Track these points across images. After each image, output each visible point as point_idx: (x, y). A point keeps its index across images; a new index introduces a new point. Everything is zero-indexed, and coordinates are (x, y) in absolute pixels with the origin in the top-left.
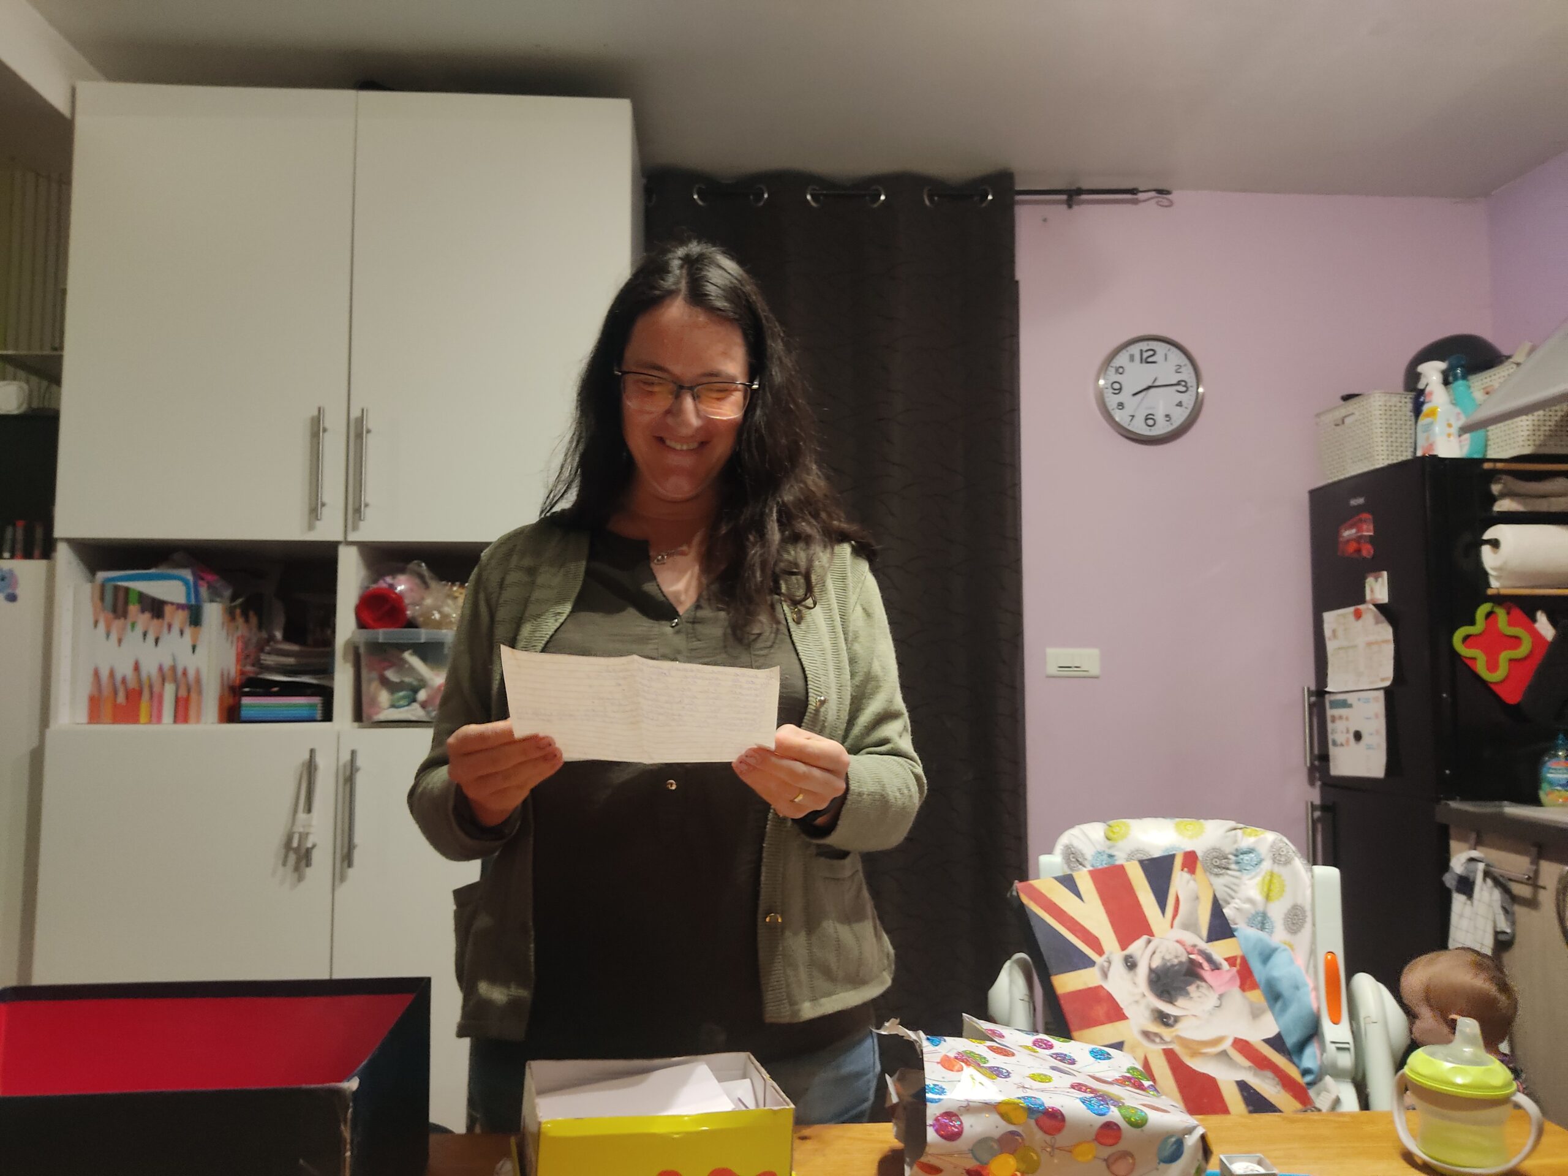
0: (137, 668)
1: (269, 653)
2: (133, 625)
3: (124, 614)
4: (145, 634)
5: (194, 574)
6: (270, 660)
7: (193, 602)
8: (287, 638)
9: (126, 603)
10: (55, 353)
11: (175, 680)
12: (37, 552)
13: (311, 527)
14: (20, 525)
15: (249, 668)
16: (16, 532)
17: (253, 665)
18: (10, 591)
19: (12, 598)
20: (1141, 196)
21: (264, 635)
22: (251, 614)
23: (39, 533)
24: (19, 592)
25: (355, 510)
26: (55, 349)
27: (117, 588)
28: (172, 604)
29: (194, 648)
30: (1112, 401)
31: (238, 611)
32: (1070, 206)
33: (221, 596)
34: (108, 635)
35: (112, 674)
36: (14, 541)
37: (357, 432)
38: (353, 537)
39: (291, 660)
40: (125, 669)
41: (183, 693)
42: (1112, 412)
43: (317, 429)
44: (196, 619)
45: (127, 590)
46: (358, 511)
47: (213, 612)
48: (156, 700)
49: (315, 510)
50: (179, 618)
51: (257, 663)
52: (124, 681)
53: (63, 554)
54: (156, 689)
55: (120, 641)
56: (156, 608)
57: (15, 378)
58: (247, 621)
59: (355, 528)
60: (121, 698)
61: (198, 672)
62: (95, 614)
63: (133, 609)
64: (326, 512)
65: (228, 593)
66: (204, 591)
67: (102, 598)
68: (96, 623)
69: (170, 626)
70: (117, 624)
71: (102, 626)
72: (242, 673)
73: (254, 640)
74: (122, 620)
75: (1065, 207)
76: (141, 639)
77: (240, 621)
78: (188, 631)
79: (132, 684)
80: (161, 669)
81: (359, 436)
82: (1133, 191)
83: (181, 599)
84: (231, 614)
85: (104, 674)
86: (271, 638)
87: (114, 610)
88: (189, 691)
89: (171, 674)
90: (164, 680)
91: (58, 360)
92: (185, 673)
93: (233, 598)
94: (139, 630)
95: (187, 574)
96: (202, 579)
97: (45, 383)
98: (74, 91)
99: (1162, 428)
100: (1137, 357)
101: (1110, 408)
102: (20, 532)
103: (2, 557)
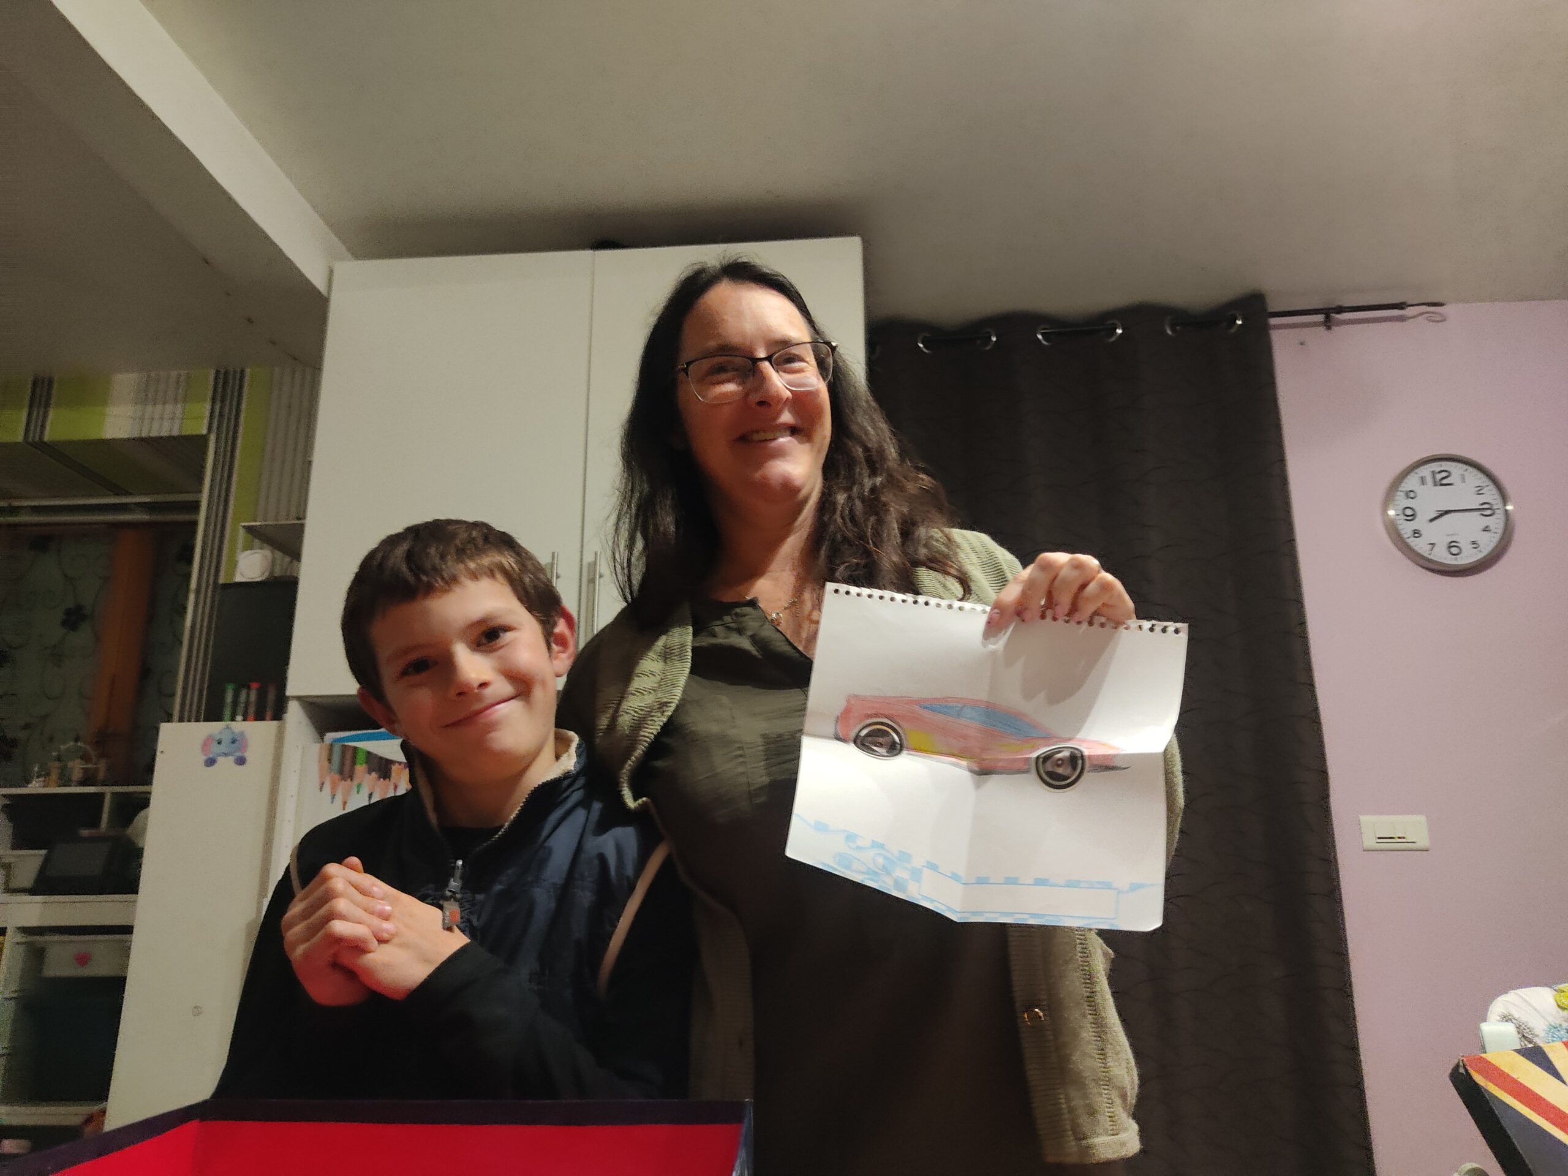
2: (359, 786)
3: (351, 776)
9: (354, 763)
10: (299, 520)
12: (269, 714)
14: (255, 686)
16: (250, 694)
18: (239, 754)
19: (241, 761)
20: (1409, 311)
23: (271, 696)
24: (248, 755)
27: (344, 749)
28: (399, 764)
30: (1406, 529)
32: (1329, 328)
34: (333, 796)
36: (247, 704)
37: (589, 578)
42: (1408, 541)
45: (355, 748)
53: (294, 713)
55: (345, 802)
56: (382, 769)
57: (259, 548)
62: (322, 776)
63: (360, 768)
67: (330, 760)
68: (322, 785)
70: (343, 785)
71: (327, 788)
74: (348, 783)
75: (1322, 329)
81: (592, 582)
82: (1400, 306)
87: (341, 772)
91: (300, 529)
94: (365, 792)
98: (331, 272)
99: (1468, 557)
100: (1429, 479)
101: (1405, 536)
102: (253, 697)
103: (233, 719)
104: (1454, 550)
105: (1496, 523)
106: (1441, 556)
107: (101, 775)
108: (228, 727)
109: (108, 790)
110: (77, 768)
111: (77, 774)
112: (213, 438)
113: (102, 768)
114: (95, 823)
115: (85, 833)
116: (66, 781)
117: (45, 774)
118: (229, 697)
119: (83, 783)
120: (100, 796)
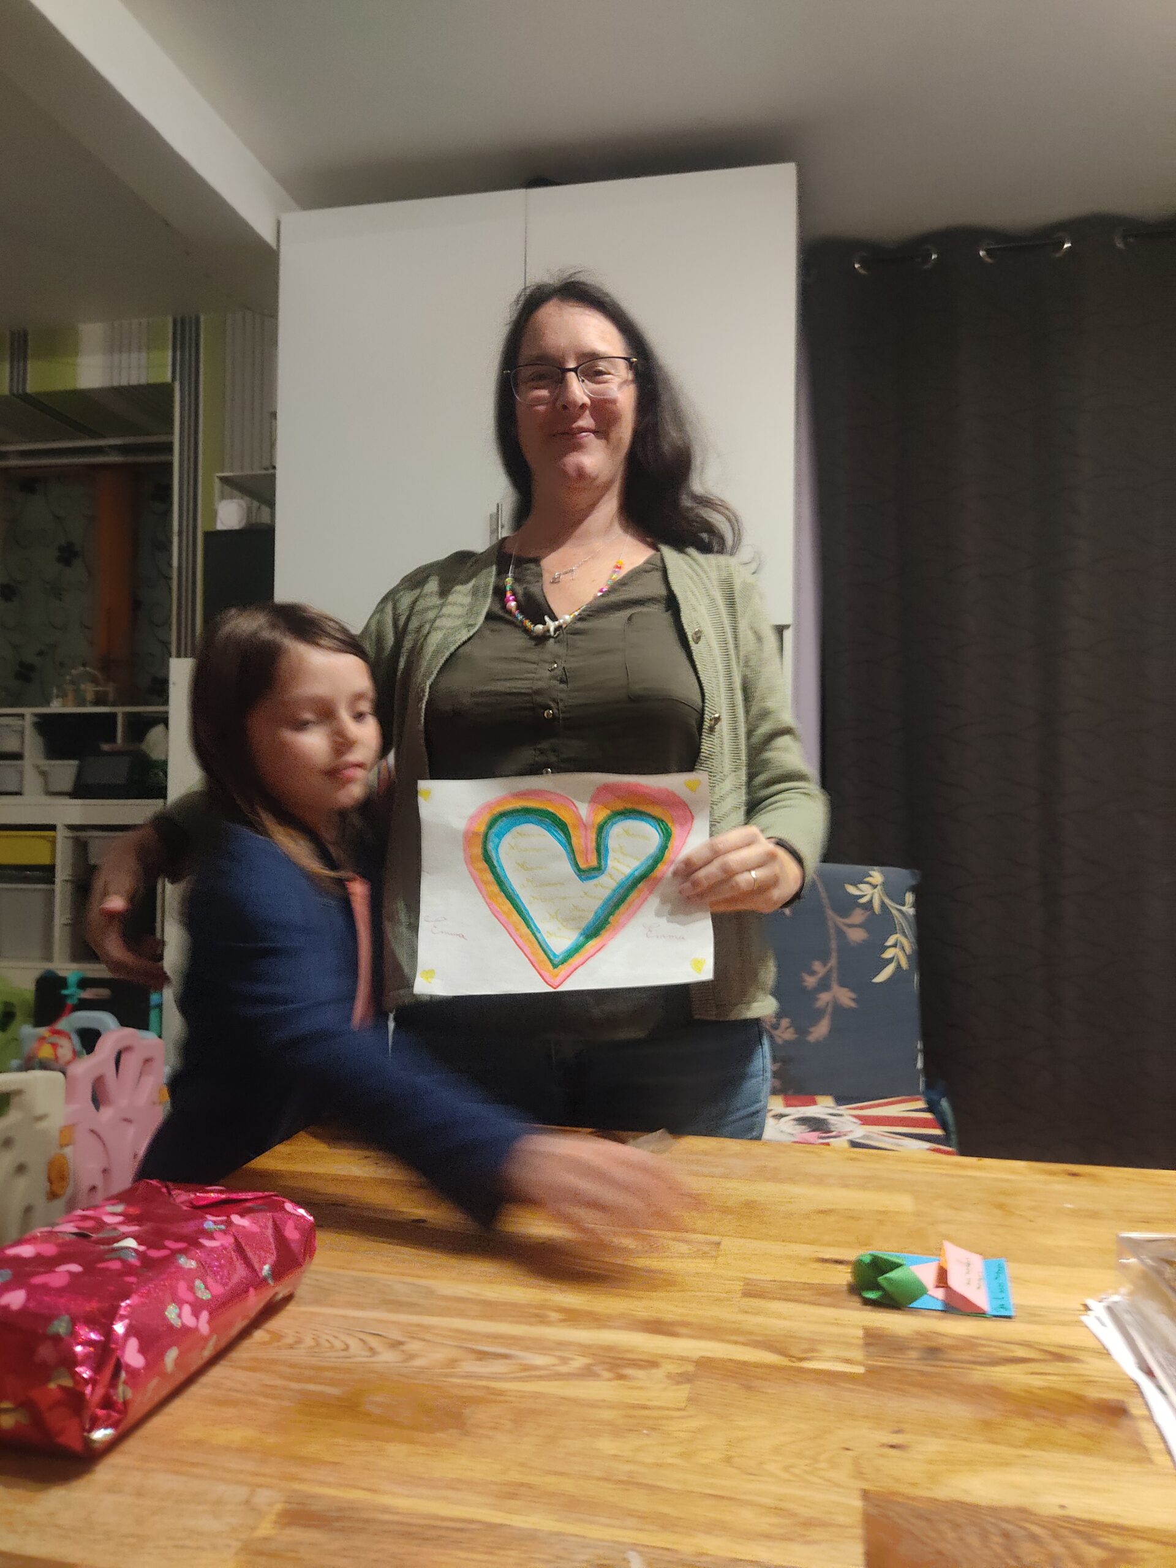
10: (270, 472)
26: (266, 469)
57: (232, 497)
91: (272, 478)
97: (256, 504)
98: (279, 223)
107: (111, 696)
109: (120, 710)
110: (89, 690)
111: (90, 696)
112: (177, 386)
113: (110, 689)
114: (113, 739)
115: (106, 747)
116: (82, 703)
117: (63, 695)
119: (97, 702)
120: (114, 716)
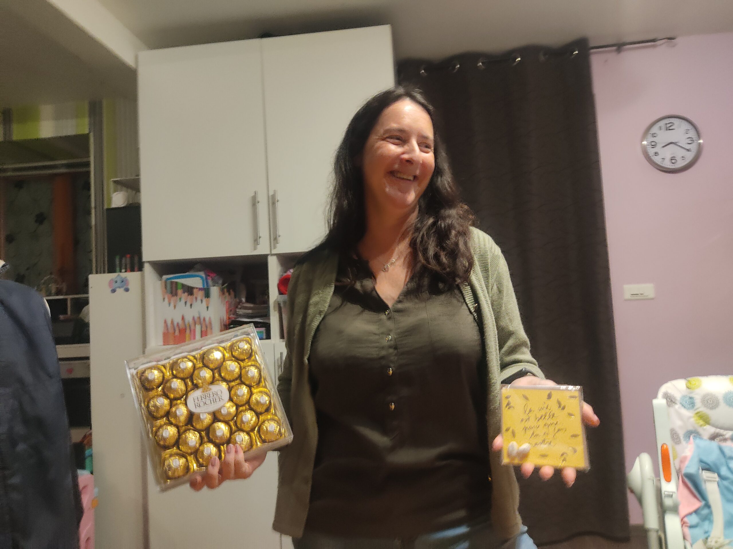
0: (183, 318)
1: (240, 309)
2: (180, 299)
3: (176, 294)
4: (186, 303)
5: (205, 274)
6: (241, 312)
7: (206, 287)
8: (247, 301)
9: (177, 289)
10: (137, 177)
11: (200, 323)
12: (136, 268)
13: (255, 249)
14: (128, 256)
15: (232, 316)
16: (127, 260)
17: (234, 315)
18: (126, 287)
19: (127, 290)
20: (658, 42)
21: (238, 301)
22: (231, 290)
23: (136, 259)
24: (130, 287)
25: (274, 239)
27: (172, 283)
28: (197, 288)
29: (208, 307)
30: (651, 151)
31: (225, 290)
32: (619, 53)
33: (218, 283)
34: (169, 304)
35: (172, 322)
36: (126, 265)
37: (273, 202)
38: (274, 252)
39: (250, 311)
40: (178, 320)
41: (204, 329)
42: (652, 157)
43: (254, 202)
44: (207, 295)
45: (176, 283)
46: (275, 239)
47: (215, 291)
48: (192, 333)
49: (256, 240)
50: (200, 295)
51: (235, 313)
52: (178, 324)
53: (147, 268)
54: (192, 328)
55: (175, 307)
56: (190, 290)
57: (121, 191)
58: (229, 294)
59: (275, 247)
60: (177, 333)
61: (210, 318)
62: (163, 295)
63: (180, 291)
64: (261, 241)
65: (220, 282)
66: (210, 281)
67: (166, 287)
68: (164, 299)
69: (196, 298)
70: (173, 299)
71: (166, 300)
72: (229, 318)
73: (233, 303)
74: (175, 297)
76: (184, 305)
77: (227, 294)
78: (204, 300)
79: (182, 326)
80: (194, 318)
81: (274, 203)
82: (654, 40)
83: (201, 286)
84: (222, 291)
85: (169, 323)
86: (241, 301)
87: (172, 293)
88: (207, 327)
89: (198, 320)
90: (195, 324)
91: (138, 181)
92: (204, 319)
93: (223, 285)
94: (183, 301)
95: (202, 274)
96: (209, 276)
97: (134, 192)
98: (137, 56)
99: (680, 164)
100: (663, 127)
101: (651, 155)
102: (128, 260)
103: (121, 272)
104: (673, 161)
105: (693, 147)
106: (668, 164)
107: (64, 290)
108: (119, 275)
109: (69, 297)
110: (53, 287)
111: (53, 291)
112: (92, 135)
113: (64, 287)
114: (65, 312)
115: (62, 317)
118: (117, 262)
119: (57, 294)
120: (66, 300)
